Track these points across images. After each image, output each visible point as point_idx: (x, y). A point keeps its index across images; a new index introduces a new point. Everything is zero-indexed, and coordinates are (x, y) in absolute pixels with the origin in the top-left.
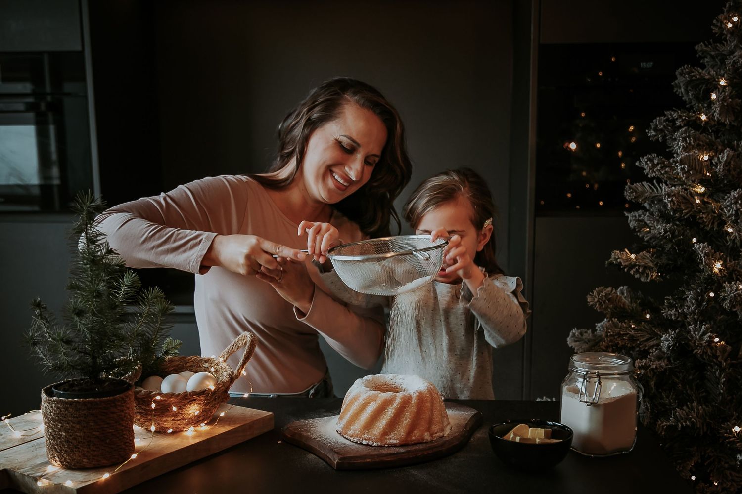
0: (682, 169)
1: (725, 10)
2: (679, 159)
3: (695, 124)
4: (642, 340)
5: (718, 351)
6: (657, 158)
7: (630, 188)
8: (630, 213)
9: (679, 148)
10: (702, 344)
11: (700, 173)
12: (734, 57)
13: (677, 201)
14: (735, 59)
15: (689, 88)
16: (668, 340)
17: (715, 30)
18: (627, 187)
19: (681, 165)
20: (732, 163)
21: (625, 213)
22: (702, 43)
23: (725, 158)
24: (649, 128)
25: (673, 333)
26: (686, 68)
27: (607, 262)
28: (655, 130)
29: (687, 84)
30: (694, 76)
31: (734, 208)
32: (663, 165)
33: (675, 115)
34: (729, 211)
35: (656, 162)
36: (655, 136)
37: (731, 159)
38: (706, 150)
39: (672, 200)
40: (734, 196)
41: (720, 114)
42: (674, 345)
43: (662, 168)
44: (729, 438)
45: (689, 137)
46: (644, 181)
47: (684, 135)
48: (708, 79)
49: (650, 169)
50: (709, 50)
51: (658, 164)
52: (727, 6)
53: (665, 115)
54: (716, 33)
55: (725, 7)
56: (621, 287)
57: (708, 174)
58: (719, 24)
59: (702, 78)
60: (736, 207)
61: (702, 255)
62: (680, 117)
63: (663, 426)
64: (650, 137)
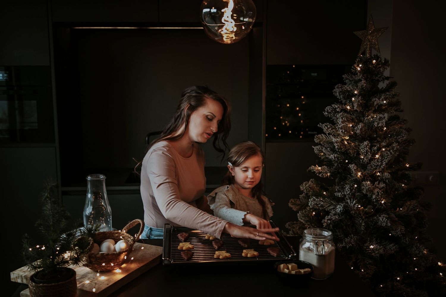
0: (342, 131)
1: (356, 62)
2: (340, 127)
3: (345, 111)
4: (326, 206)
5: (361, 212)
6: (329, 125)
7: (317, 137)
8: (315, 146)
9: (340, 122)
10: (354, 209)
11: (349, 132)
12: (362, 83)
13: (340, 145)
14: (362, 84)
15: (341, 94)
16: (340, 208)
17: (353, 71)
18: (315, 137)
19: (341, 129)
20: (363, 129)
21: (313, 146)
22: (346, 75)
23: (360, 127)
24: (324, 111)
25: (342, 205)
26: (340, 85)
27: (307, 170)
28: (327, 112)
29: (340, 92)
30: (343, 89)
31: (366, 149)
32: (332, 128)
33: (336, 106)
34: (363, 151)
35: (329, 127)
36: (327, 115)
37: (363, 127)
38: (351, 122)
39: (338, 145)
40: (365, 144)
41: (357, 108)
42: (343, 210)
43: (331, 129)
44: (368, 251)
45: (344, 117)
46: (322, 134)
47: (341, 116)
48: (349, 91)
49: (326, 130)
50: (349, 78)
51: (330, 128)
52: (357, 60)
53: (331, 106)
54: (353, 72)
55: (356, 61)
56: (311, 179)
57: (352, 133)
58: (355, 69)
59: (347, 90)
60: (367, 149)
61: (353, 170)
62: (339, 107)
63: (340, 247)
64: (325, 115)
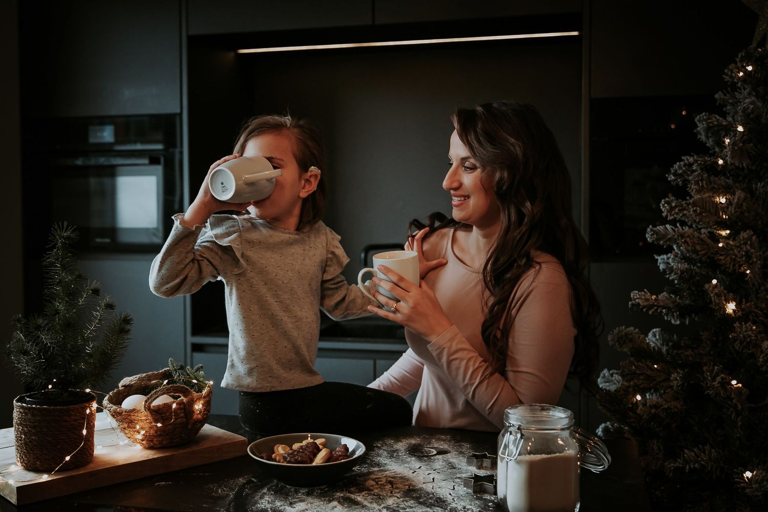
0: (695, 211)
1: (738, 60)
2: (691, 201)
3: (712, 169)
4: (659, 380)
5: (733, 393)
6: (675, 201)
7: (652, 230)
8: (660, 255)
9: (693, 190)
10: (714, 385)
11: (716, 215)
12: (744, 104)
13: (691, 242)
14: (745, 105)
15: (710, 135)
16: (676, 380)
17: (727, 78)
18: (648, 229)
19: (693, 207)
20: (744, 204)
21: (655, 256)
22: (720, 92)
23: (736, 200)
24: (669, 172)
25: (681, 372)
26: (703, 115)
27: (630, 303)
28: (675, 174)
29: (708, 129)
30: (711, 122)
31: (744, 249)
32: (680, 208)
33: (691, 160)
34: (739, 252)
35: (673, 204)
36: (675, 180)
37: (744, 201)
38: (722, 192)
39: (685, 242)
40: (743, 237)
41: (732, 158)
42: (682, 385)
43: (680, 210)
44: (740, 483)
45: (702, 180)
46: (667, 224)
47: (697, 179)
48: (726, 126)
49: (668, 211)
50: (726, 98)
51: (676, 207)
52: (740, 56)
53: (682, 160)
54: (728, 82)
55: (738, 57)
56: (655, 330)
57: (724, 216)
58: (729, 73)
59: (720, 125)
60: (746, 248)
61: (712, 295)
62: (696, 161)
63: (670, 468)
64: (670, 181)
